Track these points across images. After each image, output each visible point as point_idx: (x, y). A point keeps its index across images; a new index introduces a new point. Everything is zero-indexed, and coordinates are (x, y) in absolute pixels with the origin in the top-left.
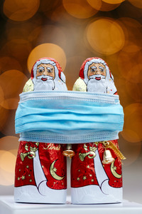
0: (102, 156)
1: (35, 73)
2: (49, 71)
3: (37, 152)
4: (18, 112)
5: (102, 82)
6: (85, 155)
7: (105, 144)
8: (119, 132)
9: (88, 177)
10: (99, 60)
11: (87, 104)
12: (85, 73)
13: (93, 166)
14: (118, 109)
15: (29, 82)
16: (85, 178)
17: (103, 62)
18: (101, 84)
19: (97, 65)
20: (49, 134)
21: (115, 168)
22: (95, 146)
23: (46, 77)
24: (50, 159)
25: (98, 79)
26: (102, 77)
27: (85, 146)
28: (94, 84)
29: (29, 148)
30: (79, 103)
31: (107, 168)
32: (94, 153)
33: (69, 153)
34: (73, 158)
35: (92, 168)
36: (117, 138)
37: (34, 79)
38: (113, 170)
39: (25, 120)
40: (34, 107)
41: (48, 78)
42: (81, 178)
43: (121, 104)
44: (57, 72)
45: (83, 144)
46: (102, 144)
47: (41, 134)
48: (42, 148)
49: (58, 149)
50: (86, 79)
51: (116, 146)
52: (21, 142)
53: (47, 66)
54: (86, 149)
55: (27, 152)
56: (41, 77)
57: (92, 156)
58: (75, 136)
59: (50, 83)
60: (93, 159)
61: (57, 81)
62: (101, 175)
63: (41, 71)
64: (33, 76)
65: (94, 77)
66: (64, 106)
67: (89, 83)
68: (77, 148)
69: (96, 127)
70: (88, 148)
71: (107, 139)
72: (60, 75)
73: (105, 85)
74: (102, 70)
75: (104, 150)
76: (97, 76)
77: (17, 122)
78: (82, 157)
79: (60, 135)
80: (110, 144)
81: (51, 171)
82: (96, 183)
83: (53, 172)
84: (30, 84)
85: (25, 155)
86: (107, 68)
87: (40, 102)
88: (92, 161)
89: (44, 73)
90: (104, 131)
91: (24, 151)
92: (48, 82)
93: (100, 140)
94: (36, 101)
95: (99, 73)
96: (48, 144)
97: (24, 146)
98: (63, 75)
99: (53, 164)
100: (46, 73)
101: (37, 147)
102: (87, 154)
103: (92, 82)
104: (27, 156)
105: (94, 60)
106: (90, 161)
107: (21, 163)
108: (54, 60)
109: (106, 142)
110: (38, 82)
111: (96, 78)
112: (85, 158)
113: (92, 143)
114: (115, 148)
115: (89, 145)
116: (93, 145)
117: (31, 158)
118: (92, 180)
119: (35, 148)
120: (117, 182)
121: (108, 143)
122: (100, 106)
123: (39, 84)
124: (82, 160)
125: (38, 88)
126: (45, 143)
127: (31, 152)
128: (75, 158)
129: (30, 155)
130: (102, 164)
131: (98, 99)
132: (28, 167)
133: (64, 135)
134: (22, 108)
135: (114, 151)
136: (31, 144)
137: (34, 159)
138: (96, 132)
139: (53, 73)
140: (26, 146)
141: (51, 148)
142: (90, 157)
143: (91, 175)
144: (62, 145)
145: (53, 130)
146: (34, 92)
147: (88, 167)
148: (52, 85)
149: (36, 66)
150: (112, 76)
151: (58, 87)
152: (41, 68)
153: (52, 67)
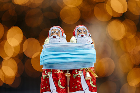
0: (85, 76)
1: (50, 34)
2: (57, 33)
3: (51, 74)
4: (42, 54)
5: (84, 38)
6: (76, 75)
7: (86, 69)
8: (94, 63)
9: (78, 87)
10: (83, 27)
11: (77, 49)
12: (76, 33)
13: (81, 81)
14: (93, 51)
15: (47, 39)
16: (76, 87)
17: (85, 27)
18: (84, 39)
19: (82, 29)
20: (57, 65)
21: (92, 82)
22: (81, 70)
23: (55, 36)
24: (58, 78)
25: (82, 36)
26: (84, 35)
27: (76, 70)
28: (81, 39)
29: (47, 73)
30: (72, 48)
31: (88, 81)
32: (81, 74)
33: (68, 75)
34: (70, 77)
35: (80, 82)
36: (93, 66)
37: (50, 37)
38: (91, 83)
39: (45, 58)
40: (49, 51)
41: (57, 36)
42: (74, 87)
43: (95, 49)
44: (61, 34)
45: (75, 70)
46: (85, 69)
47: (53, 65)
48: (54, 72)
49: (62, 72)
50: (76, 37)
51: (92, 70)
52: (43, 70)
53: (56, 30)
54: (77, 72)
55: (46, 74)
56: (53, 36)
57: (79, 75)
58: (70, 65)
59: (57, 39)
60: (80, 77)
61: (61, 38)
62: (85, 86)
63: (53, 33)
64: (49, 36)
65: (80, 35)
66: (65, 50)
68: (72, 72)
69: (81, 61)
70: (78, 72)
71: (87, 67)
72: (63, 35)
73: (86, 39)
74: (85, 32)
75: (86, 73)
76: (82, 35)
77: (41, 59)
78: (74, 76)
79: (62, 65)
80: (89, 70)
81: (59, 84)
82: (82, 90)
83: (60, 84)
84: (47, 40)
85: (45, 76)
86: (87, 30)
87: (52, 49)
88: (80, 78)
89: (54, 34)
92: (56, 39)
93: (84, 68)
94: (50, 48)
95: (83, 33)
96: (57, 70)
97: (45, 71)
98: (64, 35)
99: (59, 80)
100: (55, 34)
102: (77, 75)
103: (79, 38)
104: (46, 77)
106: (79, 78)
107: (43, 80)
108: (60, 27)
109: (87, 68)
110: (52, 38)
111: (81, 36)
112: (76, 77)
113: (80, 69)
114: (92, 71)
115: (78, 70)
116: (80, 70)
117: (48, 77)
118: (80, 88)
119: (50, 72)
120: (93, 89)
121: (88, 69)
122: (84, 50)
123: (52, 39)
124: (75, 78)
125: (51, 42)
126: (55, 70)
127: (48, 75)
128: (71, 77)
129: (48, 76)
130: (85, 80)
131: (82, 46)
132: (46, 82)
133: (65, 65)
134: (44, 52)
135: (92, 73)
136: (48, 71)
137: (50, 78)
138: (81, 63)
139: (59, 34)
140: (46, 72)
141: (58, 72)
142: (78, 76)
143: (79, 86)
144: (64, 70)
145: (59, 63)
146: (49, 44)
147: (78, 81)
148: (58, 40)
149: (50, 30)
150: (90, 35)
151: (62, 41)
152: (53, 31)
153: (59, 31)
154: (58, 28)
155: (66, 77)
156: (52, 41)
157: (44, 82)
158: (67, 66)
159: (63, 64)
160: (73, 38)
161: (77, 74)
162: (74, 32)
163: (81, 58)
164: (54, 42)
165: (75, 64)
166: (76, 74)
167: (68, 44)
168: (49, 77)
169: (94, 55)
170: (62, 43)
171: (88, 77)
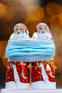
0: (45, 67)
1: (15, 30)
2: (21, 29)
3: (15, 66)
4: (7, 48)
5: (45, 34)
6: (37, 67)
7: (47, 62)
8: (53, 56)
10: (44, 24)
13: (41, 72)
14: (53, 46)
15: (12, 35)
16: (37, 78)
17: (46, 24)
19: (43, 26)
20: (21, 58)
21: (52, 73)
22: (42, 63)
23: (19, 32)
24: (21, 69)
26: (45, 31)
27: (37, 63)
28: (42, 35)
29: (12, 64)
30: (34, 43)
31: (48, 73)
32: (42, 66)
34: (32, 68)
35: (41, 73)
36: (53, 59)
37: (14, 33)
38: (51, 74)
39: (10, 51)
41: (21, 32)
42: (36, 78)
45: (36, 62)
46: (45, 62)
50: (38, 33)
52: (8, 62)
53: (20, 27)
55: (11, 66)
56: (17, 32)
57: (40, 67)
58: (32, 58)
59: (21, 35)
61: (25, 34)
63: (17, 29)
65: (42, 31)
66: (28, 45)
67: (39, 34)
68: (34, 64)
70: (39, 64)
71: (48, 60)
72: (26, 31)
73: (47, 35)
74: (45, 28)
75: (46, 65)
77: (6, 53)
78: (36, 68)
79: (26, 58)
80: (49, 62)
81: (22, 75)
82: (43, 80)
85: (10, 67)
86: (48, 27)
87: (17, 43)
92: (20, 34)
93: (44, 60)
94: (15, 43)
95: (44, 29)
98: (27, 31)
99: (23, 71)
100: (19, 30)
101: (15, 64)
102: (38, 66)
103: (40, 34)
105: (42, 24)
106: (40, 70)
107: (8, 71)
110: (16, 34)
112: (37, 69)
113: (41, 61)
114: (51, 64)
115: (39, 62)
118: (41, 79)
120: (53, 79)
121: (48, 61)
122: (44, 44)
126: (19, 62)
129: (12, 68)
130: (46, 71)
131: (43, 41)
132: (11, 73)
133: (27, 58)
134: (9, 46)
135: (51, 65)
136: (13, 63)
138: (42, 56)
139: (23, 30)
140: (10, 64)
141: (22, 64)
142: (40, 68)
143: (40, 76)
144: (27, 63)
145: (22, 56)
146: (14, 39)
147: (39, 72)
149: (15, 27)
150: (50, 31)
152: (17, 28)
153: (22, 28)
154: (22, 25)
155: (29, 69)
156: (17, 36)
157: (9, 73)
158: (29, 58)
160: (35, 34)
162: (36, 29)
164: (18, 37)
165: (37, 57)
166: (37, 66)
167: (31, 39)
168: (14, 68)
169: (53, 49)
171: (48, 69)
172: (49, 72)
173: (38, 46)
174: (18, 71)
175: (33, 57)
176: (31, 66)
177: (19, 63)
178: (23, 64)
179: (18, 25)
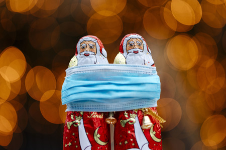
0: (141, 122)
1: (78, 50)
2: (91, 47)
3: (82, 121)
4: (65, 85)
5: (140, 55)
6: (125, 121)
7: (144, 111)
8: (157, 100)
9: (129, 142)
10: (136, 36)
12: (124, 48)
13: (134, 132)
14: (155, 79)
15: (74, 59)
16: (126, 142)
17: (140, 37)
18: (138, 57)
19: (134, 40)
20: (92, 104)
21: (154, 133)
22: (135, 113)
23: (88, 52)
24: (93, 126)
25: (136, 52)
26: (139, 50)
27: (126, 113)
28: (133, 57)
29: (74, 117)
30: (118, 74)
31: (146, 132)
32: (134, 119)
33: (111, 120)
34: (115, 125)
35: (132, 133)
36: (156, 105)
37: (78, 56)
38: (152, 134)
39: (70, 92)
40: (78, 80)
41: (90, 53)
42: (123, 143)
43: (158, 74)
44: (99, 48)
45: (124, 112)
46: (141, 111)
47: (86, 104)
48: (86, 117)
49: (101, 117)
50: (125, 54)
51: (154, 112)
52: (68, 112)
53: (89, 43)
54: (127, 116)
55: (73, 121)
56: (84, 53)
57: (132, 122)
58: (115, 104)
59: (92, 58)
60: (133, 125)
61: (99, 56)
62: (141, 140)
63: (84, 48)
64: (77, 53)
65: (132, 50)
66: (105, 77)
67: (128, 57)
68: (119, 115)
70: (129, 115)
71: (146, 107)
72: (101, 51)
73: (143, 58)
74: (140, 45)
75: (143, 116)
76: (135, 50)
77: (63, 94)
78: (123, 123)
80: (149, 111)
81: (95, 137)
82: (137, 146)
83: (97, 137)
84: (74, 61)
85: (71, 123)
86: (144, 42)
87: (83, 75)
88: (133, 126)
89: (87, 49)
90: (143, 99)
91: (70, 120)
92: (90, 57)
93: (139, 108)
94: (80, 75)
95: (136, 47)
97: (70, 115)
98: (104, 51)
99: (97, 131)
100: (88, 49)
101: (81, 116)
102: (128, 120)
103: (130, 56)
104: (73, 125)
105: (132, 36)
106: (131, 127)
107: (68, 131)
108: (96, 37)
109: (145, 109)
110: (82, 57)
111: (134, 52)
112: (125, 125)
113: (132, 110)
114: (153, 114)
115: (129, 112)
116: (133, 112)
117: (76, 126)
118: (133, 144)
119: (80, 117)
120: (157, 145)
121: (147, 110)
122: (138, 76)
123: (82, 59)
124: (123, 126)
125: (81, 63)
126: (88, 112)
127: (76, 121)
128: (117, 125)
129: (76, 124)
130: (142, 129)
131: (135, 70)
132: (74, 134)
133: (106, 104)
134: (68, 81)
136: (76, 114)
137: (79, 127)
138: (135, 100)
139: (95, 50)
140: (72, 116)
141: (94, 117)
142: (130, 123)
143: (132, 140)
144: (104, 113)
145: (96, 100)
146: (78, 66)
147: (129, 132)
148: (94, 59)
149: (79, 43)
150: (149, 50)
151: (100, 61)
152: (84, 45)
153: (94, 44)
154: (93, 40)
155: (108, 125)
156: (83, 61)
157: (69, 134)
158: (109, 104)
159: (103, 103)
160: (120, 57)
161: (128, 118)
162: (122, 45)
163: (134, 91)
164: (85, 63)
165: (124, 102)
166: (125, 119)
167: (111, 67)
168: (79, 125)
169: (156, 85)
170: (101, 64)
171: (146, 124)
172: (149, 130)
173: (126, 80)
174: (87, 129)
175: (116, 102)
176: (113, 120)
177: (89, 114)
178: (98, 116)
179: (85, 38)
